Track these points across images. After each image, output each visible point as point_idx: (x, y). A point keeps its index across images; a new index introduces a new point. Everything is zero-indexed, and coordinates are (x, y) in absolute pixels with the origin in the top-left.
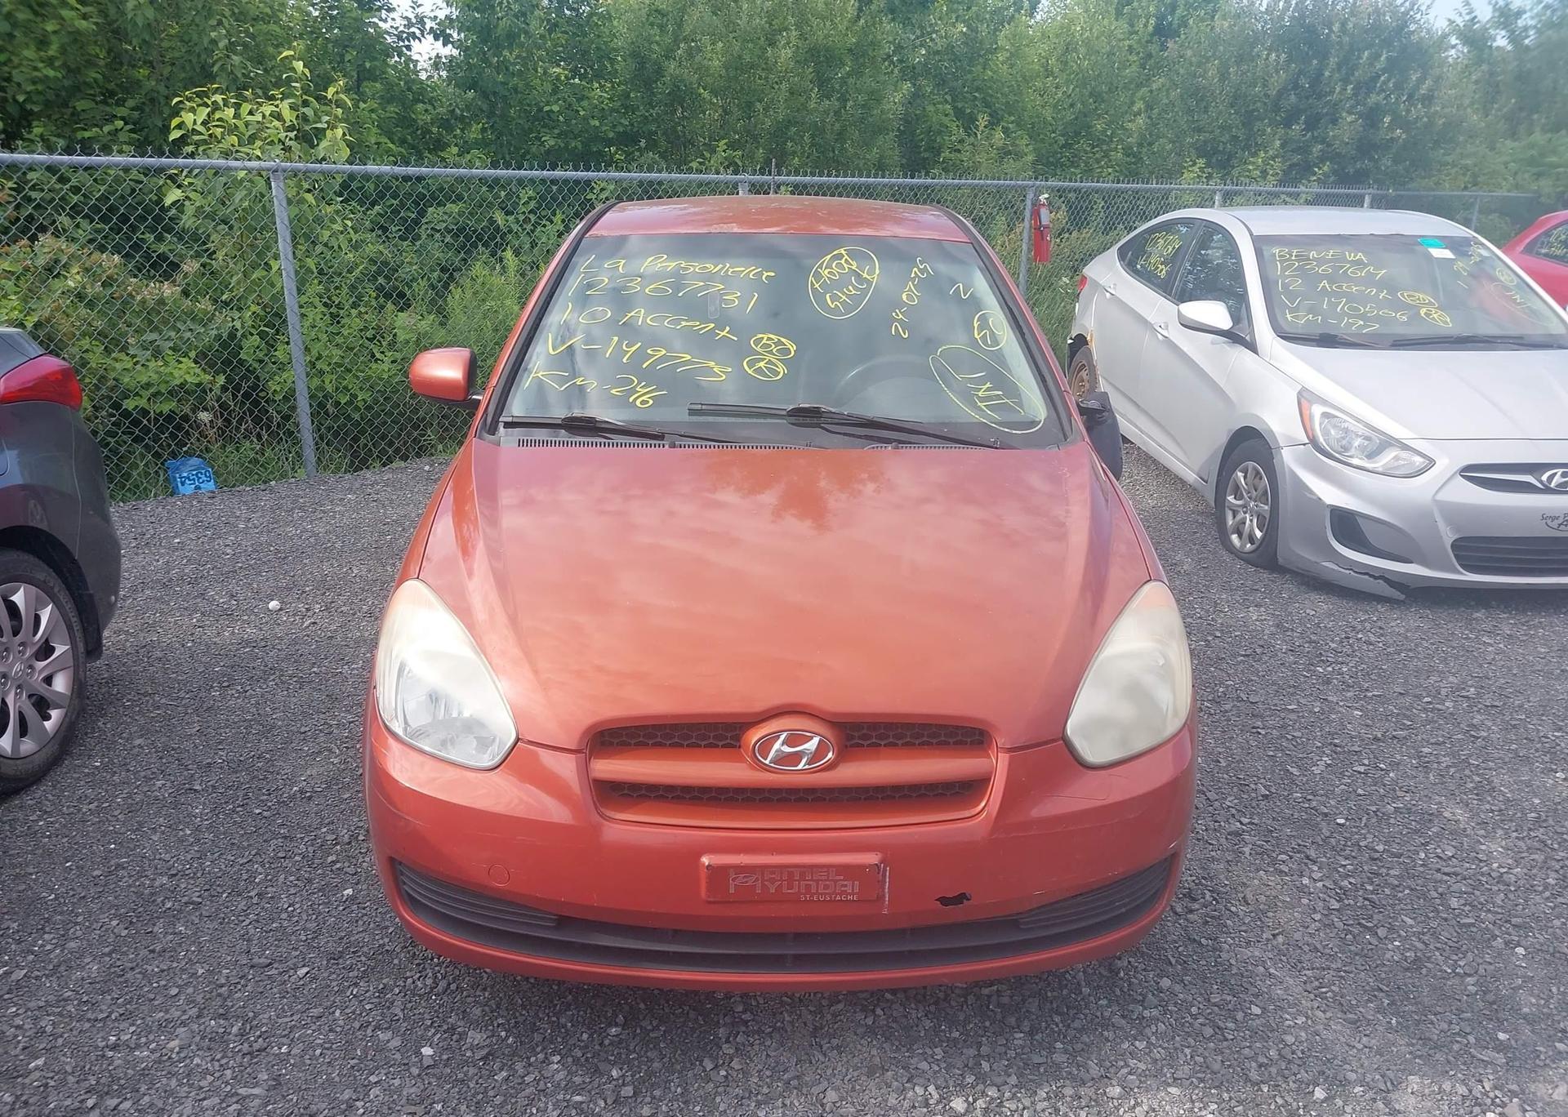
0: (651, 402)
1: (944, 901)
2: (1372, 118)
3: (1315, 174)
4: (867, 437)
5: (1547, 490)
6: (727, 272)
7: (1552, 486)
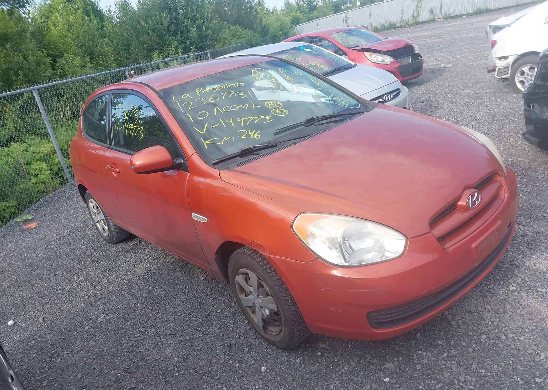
0: (259, 136)
1: (509, 226)
5: (386, 102)
6: (229, 87)
7: (386, 100)
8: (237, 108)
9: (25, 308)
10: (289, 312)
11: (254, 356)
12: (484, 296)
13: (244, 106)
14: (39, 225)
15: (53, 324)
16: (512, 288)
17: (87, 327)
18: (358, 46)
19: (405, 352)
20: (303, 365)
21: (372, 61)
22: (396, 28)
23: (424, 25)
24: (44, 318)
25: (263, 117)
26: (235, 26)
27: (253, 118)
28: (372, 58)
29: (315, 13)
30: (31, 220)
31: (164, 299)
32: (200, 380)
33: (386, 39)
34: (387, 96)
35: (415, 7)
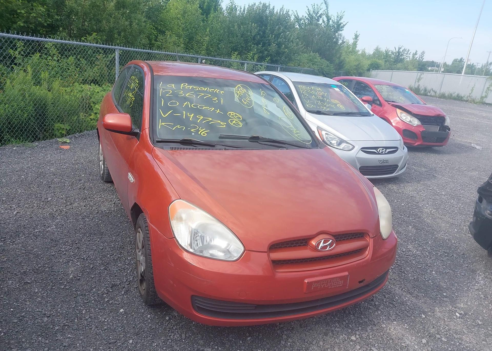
0: (206, 134)
1: (360, 282)
2: (279, 45)
3: (266, 60)
4: (271, 145)
5: (379, 154)
6: (209, 90)
7: (380, 152)
8: (204, 108)
9: (12, 200)
10: (149, 273)
11: (124, 299)
12: (326, 334)
13: (210, 109)
14: (70, 149)
15: (20, 218)
16: (353, 338)
17: (37, 230)
18: (394, 102)
19: (227, 346)
20: (149, 321)
21: (401, 118)
22: (462, 100)
23: (489, 106)
24: (18, 212)
25: (219, 122)
26: (314, 54)
27: (211, 119)
28: (402, 116)
29: (399, 65)
30: (69, 143)
31: (102, 234)
32: (74, 298)
33: (425, 104)
34: (382, 150)
35: (486, 88)
